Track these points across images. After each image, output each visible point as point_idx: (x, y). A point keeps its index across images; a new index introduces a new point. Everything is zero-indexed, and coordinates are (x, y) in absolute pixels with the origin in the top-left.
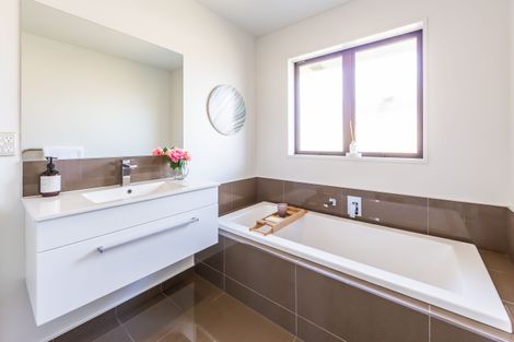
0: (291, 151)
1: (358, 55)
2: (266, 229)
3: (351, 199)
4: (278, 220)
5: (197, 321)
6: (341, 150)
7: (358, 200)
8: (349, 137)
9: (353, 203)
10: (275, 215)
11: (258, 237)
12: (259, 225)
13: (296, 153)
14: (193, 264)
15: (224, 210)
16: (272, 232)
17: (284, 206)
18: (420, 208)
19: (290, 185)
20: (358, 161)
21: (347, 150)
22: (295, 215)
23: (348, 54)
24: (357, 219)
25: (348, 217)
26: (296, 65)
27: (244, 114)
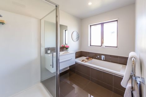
0: (89, 45)
1: (105, 24)
2: (84, 61)
3: (102, 56)
4: (87, 60)
5: (69, 80)
6: (100, 45)
7: (104, 56)
8: (102, 43)
9: (103, 57)
10: (86, 59)
11: (83, 63)
12: (83, 61)
13: (90, 46)
14: (69, 69)
15: (76, 57)
16: (85, 62)
17: (88, 57)
18: (117, 58)
19: (89, 53)
20: (104, 48)
21: (102, 45)
22: (90, 59)
23: (102, 24)
24: (103, 60)
25: (102, 60)
26: (91, 26)
27: (79, 37)
